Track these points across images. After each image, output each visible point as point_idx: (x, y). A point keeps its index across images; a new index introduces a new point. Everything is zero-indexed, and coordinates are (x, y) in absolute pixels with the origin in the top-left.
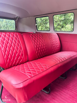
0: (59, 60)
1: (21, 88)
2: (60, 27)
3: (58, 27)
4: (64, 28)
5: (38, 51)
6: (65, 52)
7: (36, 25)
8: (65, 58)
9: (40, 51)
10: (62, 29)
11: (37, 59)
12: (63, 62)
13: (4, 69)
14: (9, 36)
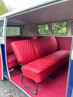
0: (58, 57)
1: (39, 73)
2: (57, 30)
3: (55, 29)
4: (60, 30)
5: (43, 52)
6: (62, 51)
7: (38, 30)
8: (62, 55)
9: (44, 51)
10: (59, 31)
11: (43, 57)
12: (60, 58)
13: (24, 65)
14: (24, 43)
